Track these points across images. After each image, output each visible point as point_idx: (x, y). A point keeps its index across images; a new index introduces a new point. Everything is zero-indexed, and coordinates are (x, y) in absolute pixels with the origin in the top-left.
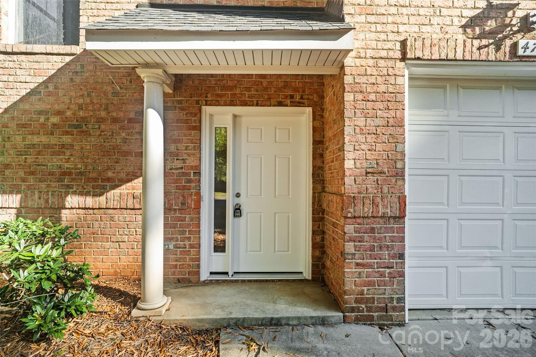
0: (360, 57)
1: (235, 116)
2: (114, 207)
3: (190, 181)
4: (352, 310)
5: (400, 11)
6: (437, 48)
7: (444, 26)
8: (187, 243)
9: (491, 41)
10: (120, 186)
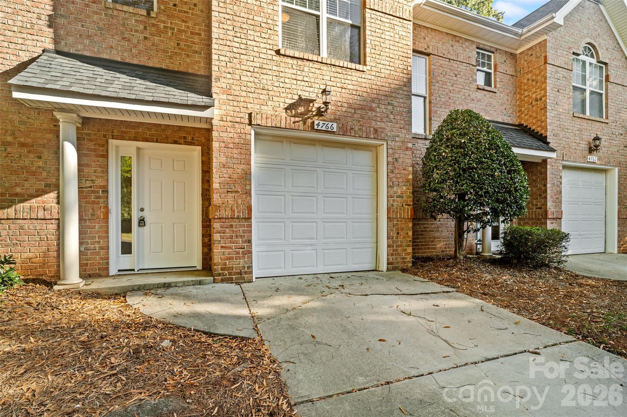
0: (223, 121)
1: (138, 149)
2: (24, 218)
3: (99, 197)
4: (219, 275)
5: (248, 95)
6: (270, 120)
7: (275, 107)
8: (97, 246)
9: (301, 119)
10: (30, 200)
